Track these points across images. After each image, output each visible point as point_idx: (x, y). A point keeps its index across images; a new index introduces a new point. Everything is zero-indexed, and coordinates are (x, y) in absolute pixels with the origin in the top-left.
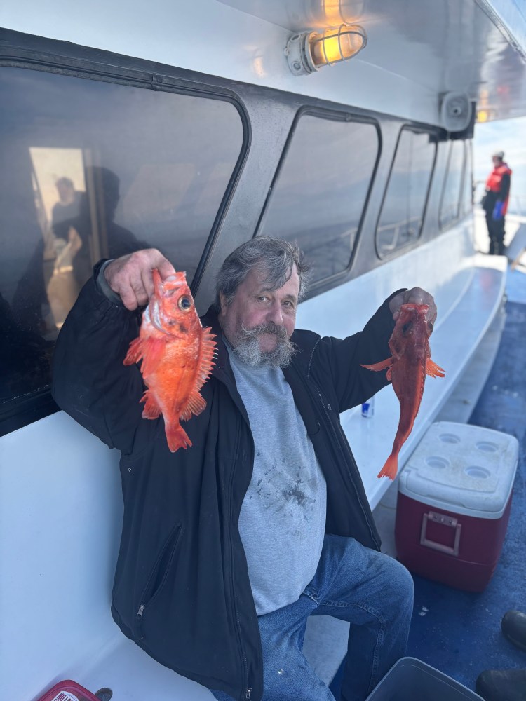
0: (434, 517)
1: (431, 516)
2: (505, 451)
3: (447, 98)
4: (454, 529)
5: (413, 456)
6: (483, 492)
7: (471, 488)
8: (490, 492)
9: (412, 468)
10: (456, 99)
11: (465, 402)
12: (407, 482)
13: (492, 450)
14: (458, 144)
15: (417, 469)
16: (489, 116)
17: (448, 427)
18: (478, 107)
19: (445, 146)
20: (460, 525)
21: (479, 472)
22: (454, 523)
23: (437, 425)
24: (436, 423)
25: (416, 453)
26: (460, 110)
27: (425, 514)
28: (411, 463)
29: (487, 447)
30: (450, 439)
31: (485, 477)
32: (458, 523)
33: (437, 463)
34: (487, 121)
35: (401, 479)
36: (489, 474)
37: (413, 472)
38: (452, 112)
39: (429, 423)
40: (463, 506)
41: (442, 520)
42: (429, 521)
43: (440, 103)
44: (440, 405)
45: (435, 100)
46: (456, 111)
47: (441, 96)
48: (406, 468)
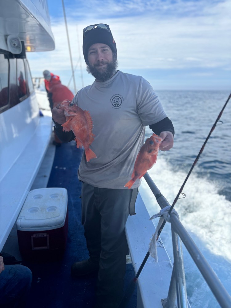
0: (36, 236)
1: (34, 236)
2: (62, 195)
3: (9, 38)
4: (46, 238)
5: (22, 210)
6: (55, 217)
7: (50, 217)
8: (58, 216)
9: (22, 216)
10: (13, 39)
11: (45, 176)
12: (20, 224)
13: (57, 197)
14: (20, 60)
15: (24, 216)
16: (31, 49)
17: (37, 191)
18: (25, 44)
19: (13, 61)
20: (48, 235)
21: (53, 209)
22: (45, 235)
23: (32, 192)
24: (31, 191)
25: (23, 208)
26: (16, 45)
27: (32, 236)
28: (21, 214)
29: (55, 196)
30: (39, 197)
31: (55, 210)
32: (47, 234)
33: (34, 210)
34: (31, 51)
35: (17, 223)
36: (57, 208)
37: (23, 218)
38: (13, 45)
39: (28, 192)
40: (48, 226)
41: (40, 236)
42: (34, 238)
43: (6, 40)
44: (31, 182)
45: (3, 38)
46: (14, 45)
47: (6, 37)
48: (19, 217)
